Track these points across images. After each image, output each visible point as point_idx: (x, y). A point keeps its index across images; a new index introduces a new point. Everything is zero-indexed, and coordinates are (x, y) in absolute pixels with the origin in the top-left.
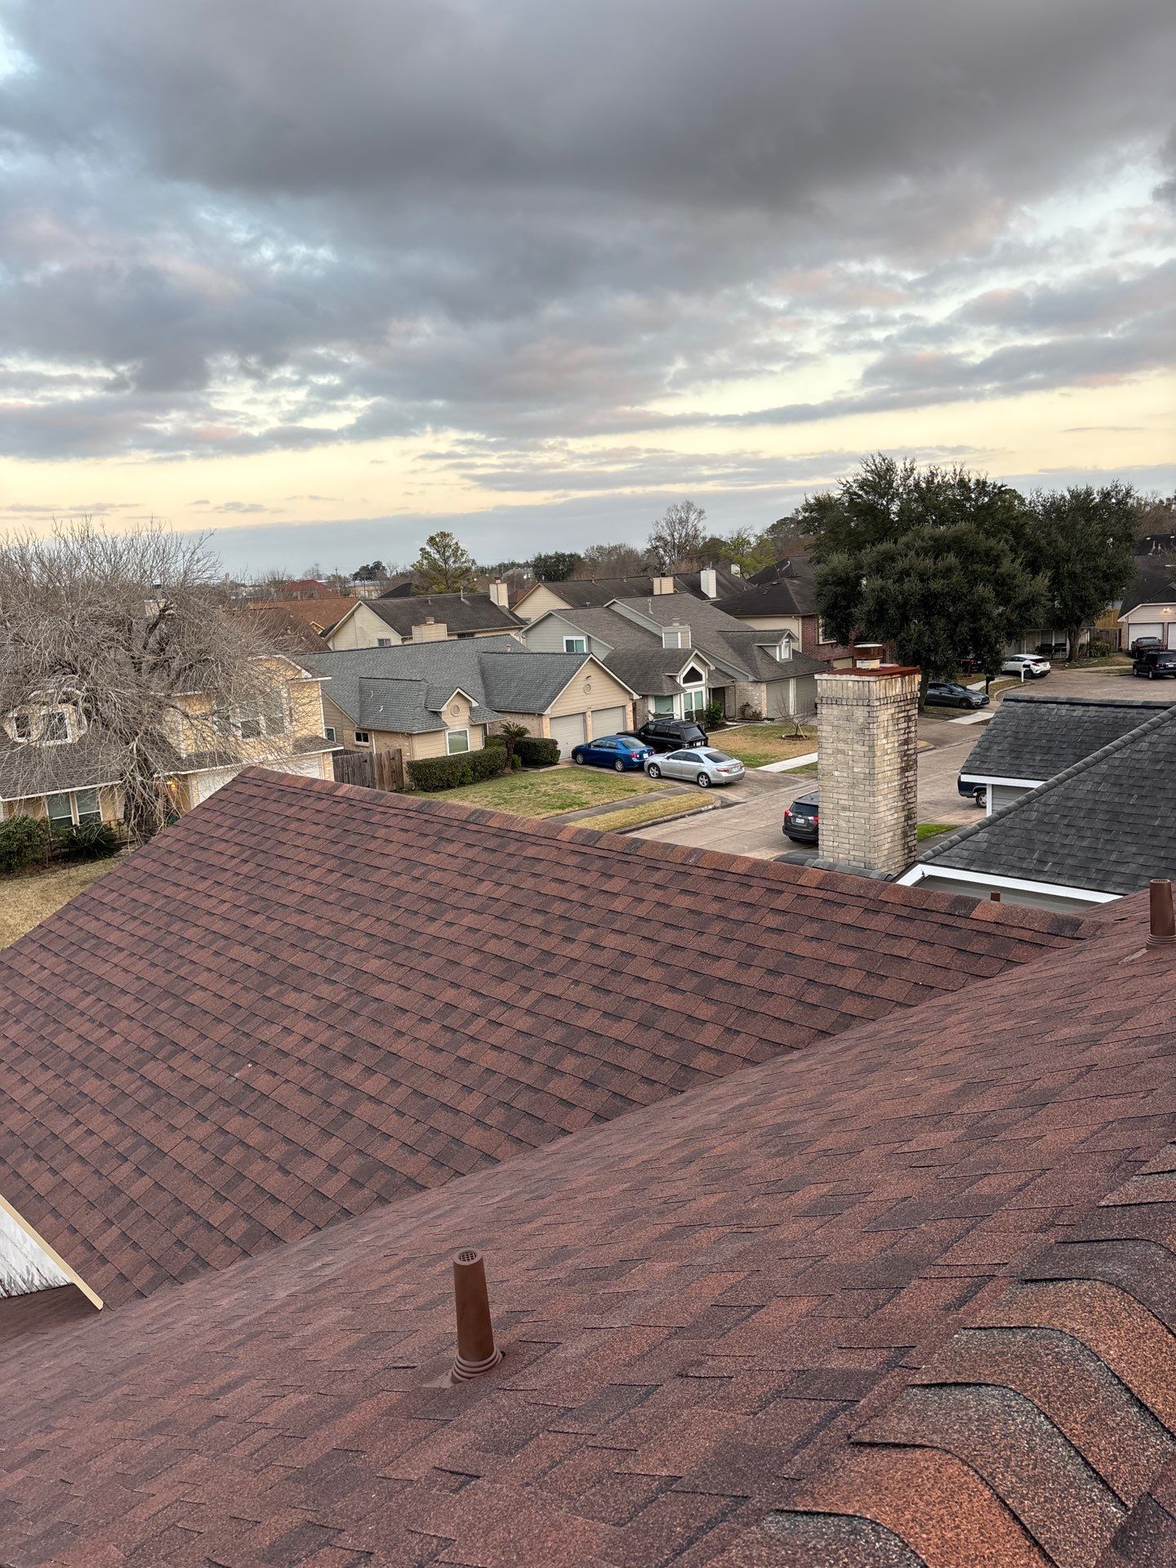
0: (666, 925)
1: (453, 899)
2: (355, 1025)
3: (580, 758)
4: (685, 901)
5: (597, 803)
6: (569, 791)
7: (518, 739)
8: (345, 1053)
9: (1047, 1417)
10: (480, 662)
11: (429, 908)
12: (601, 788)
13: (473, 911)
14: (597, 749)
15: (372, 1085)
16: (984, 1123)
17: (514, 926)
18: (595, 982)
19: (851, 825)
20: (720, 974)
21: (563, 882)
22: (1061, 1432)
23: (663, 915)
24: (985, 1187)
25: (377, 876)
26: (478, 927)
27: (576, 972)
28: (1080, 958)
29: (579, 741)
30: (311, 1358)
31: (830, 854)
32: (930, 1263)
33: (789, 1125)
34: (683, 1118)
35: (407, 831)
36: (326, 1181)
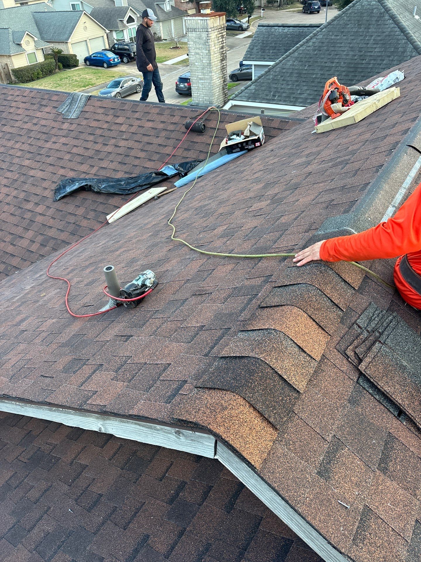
0: (144, 135)
1: (53, 132)
2: (26, 187)
3: (88, 63)
4: (150, 124)
5: (99, 83)
6: (86, 79)
7: (58, 55)
8: (25, 198)
9: (320, 290)
10: (34, 18)
11: (44, 137)
12: (100, 76)
13: (63, 136)
14: (95, 58)
15: (40, 209)
16: (276, 198)
17: (82, 141)
18: (120, 160)
19: (203, 86)
20: (167, 152)
21: (98, 121)
22: (324, 293)
23: (142, 131)
24: (283, 220)
25: (17, 124)
26: (67, 143)
27: (111, 157)
28: (296, 133)
29: (87, 55)
30: (50, 307)
31: (196, 99)
32: (270, 247)
33: (205, 206)
34: (163, 207)
35: (25, 103)
36: (31, 246)
